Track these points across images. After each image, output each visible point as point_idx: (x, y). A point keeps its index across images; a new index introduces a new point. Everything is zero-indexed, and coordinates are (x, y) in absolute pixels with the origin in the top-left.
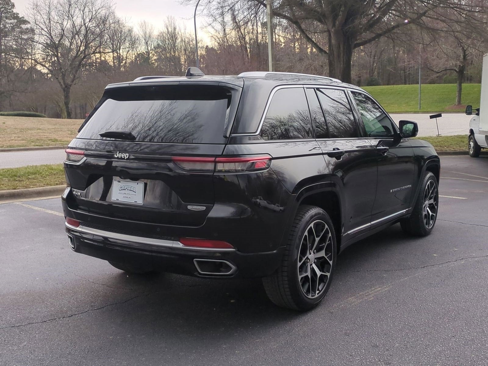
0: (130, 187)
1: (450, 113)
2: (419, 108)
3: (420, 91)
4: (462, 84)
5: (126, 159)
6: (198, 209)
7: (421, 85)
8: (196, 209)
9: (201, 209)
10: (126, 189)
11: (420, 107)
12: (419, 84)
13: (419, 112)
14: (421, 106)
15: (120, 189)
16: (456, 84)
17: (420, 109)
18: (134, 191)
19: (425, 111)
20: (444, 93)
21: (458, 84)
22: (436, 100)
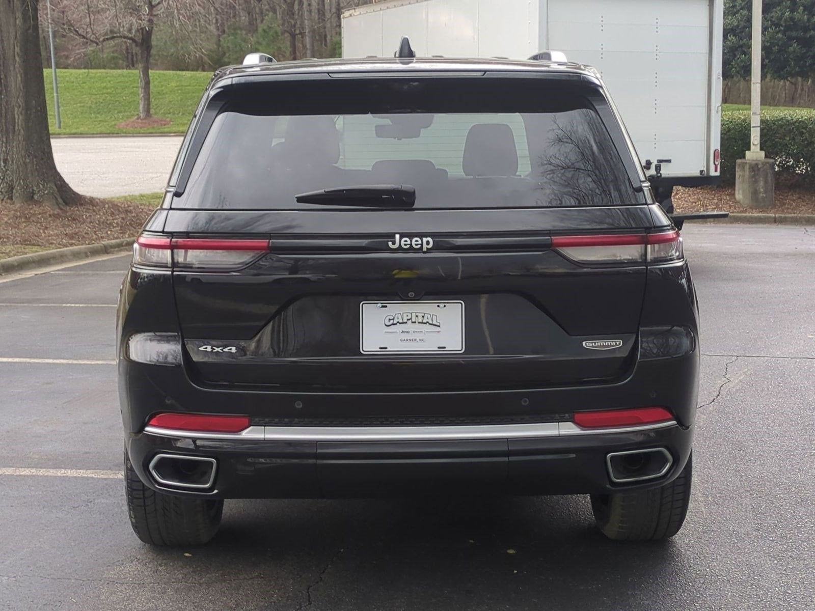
0: (420, 316)
1: (134, 137)
2: (57, 125)
3: (56, 84)
4: (150, 71)
5: (425, 249)
6: (608, 346)
7: (58, 70)
8: (603, 346)
9: (613, 346)
10: (409, 322)
11: (60, 122)
12: (52, 68)
13: (59, 134)
14: (62, 120)
15: (388, 323)
16: (136, 72)
17: (60, 127)
18: (435, 322)
19: (74, 131)
20: (105, 91)
21: (141, 70)
22: (90, 107)
